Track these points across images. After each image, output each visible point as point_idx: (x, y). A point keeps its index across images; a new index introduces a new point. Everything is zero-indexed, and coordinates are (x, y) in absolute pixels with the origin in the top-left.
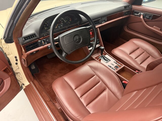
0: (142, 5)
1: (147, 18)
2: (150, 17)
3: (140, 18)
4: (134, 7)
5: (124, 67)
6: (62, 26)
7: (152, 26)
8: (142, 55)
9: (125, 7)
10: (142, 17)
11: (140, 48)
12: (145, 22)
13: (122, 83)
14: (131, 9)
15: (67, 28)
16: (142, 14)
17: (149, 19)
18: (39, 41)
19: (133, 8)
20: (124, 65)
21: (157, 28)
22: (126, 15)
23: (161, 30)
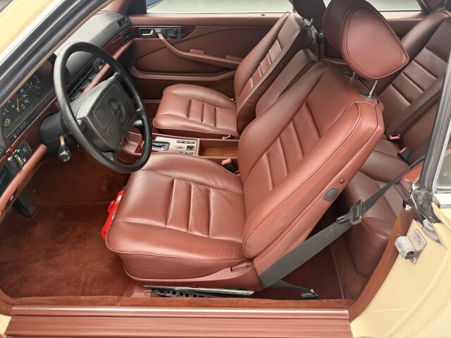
0: (148, 11)
1: (171, 37)
2: (176, 33)
3: (160, 40)
4: (135, 19)
5: (201, 141)
6: (26, 101)
7: (189, 51)
8: (205, 111)
9: (119, 22)
10: (161, 37)
11: (192, 100)
12: (172, 45)
13: (224, 166)
14: (131, 25)
15: (46, 101)
16: (158, 30)
17: (176, 38)
18: (9, 159)
19: (133, 23)
20: (199, 139)
21: (198, 51)
22: (126, 41)
23: (205, 53)
